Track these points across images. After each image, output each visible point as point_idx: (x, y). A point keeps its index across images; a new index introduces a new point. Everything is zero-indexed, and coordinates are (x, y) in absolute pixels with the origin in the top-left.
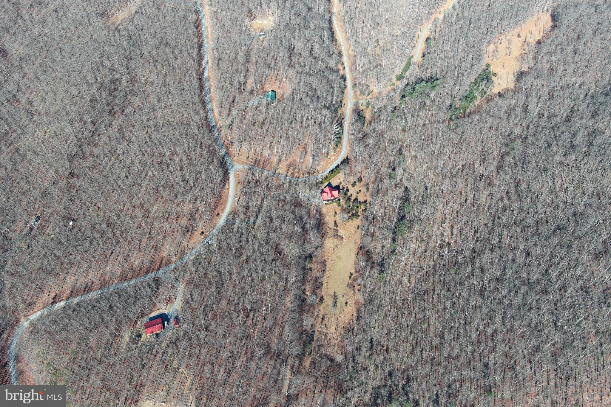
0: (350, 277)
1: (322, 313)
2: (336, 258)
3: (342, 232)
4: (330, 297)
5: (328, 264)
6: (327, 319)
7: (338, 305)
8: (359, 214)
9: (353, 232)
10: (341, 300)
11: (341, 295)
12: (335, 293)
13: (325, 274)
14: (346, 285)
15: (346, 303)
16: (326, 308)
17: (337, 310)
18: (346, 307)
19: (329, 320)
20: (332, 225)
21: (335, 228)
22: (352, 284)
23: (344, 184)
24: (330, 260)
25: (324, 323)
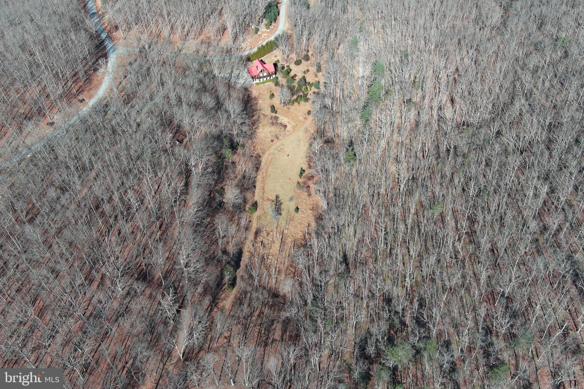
0: (301, 174)
1: (254, 226)
2: (276, 152)
3: (283, 119)
4: (269, 203)
5: (264, 160)
6: (264, 234)
7: (284, 213)
8: (309, 96)
9: (301, 118)
10: (288, 206)
11: (288, 198)
12: (277, 197)
13: (260, 172)
14: (295, 185)
15: (297, 209)
16: (263, 218)
17: (282, 220)
18: (296, 215)
19: (268, 234)
20: (267, 111)
21: (274, 115)
22: (305, 183)
23: (284, 63)
24: (266, 154)
25: (259, 239)
